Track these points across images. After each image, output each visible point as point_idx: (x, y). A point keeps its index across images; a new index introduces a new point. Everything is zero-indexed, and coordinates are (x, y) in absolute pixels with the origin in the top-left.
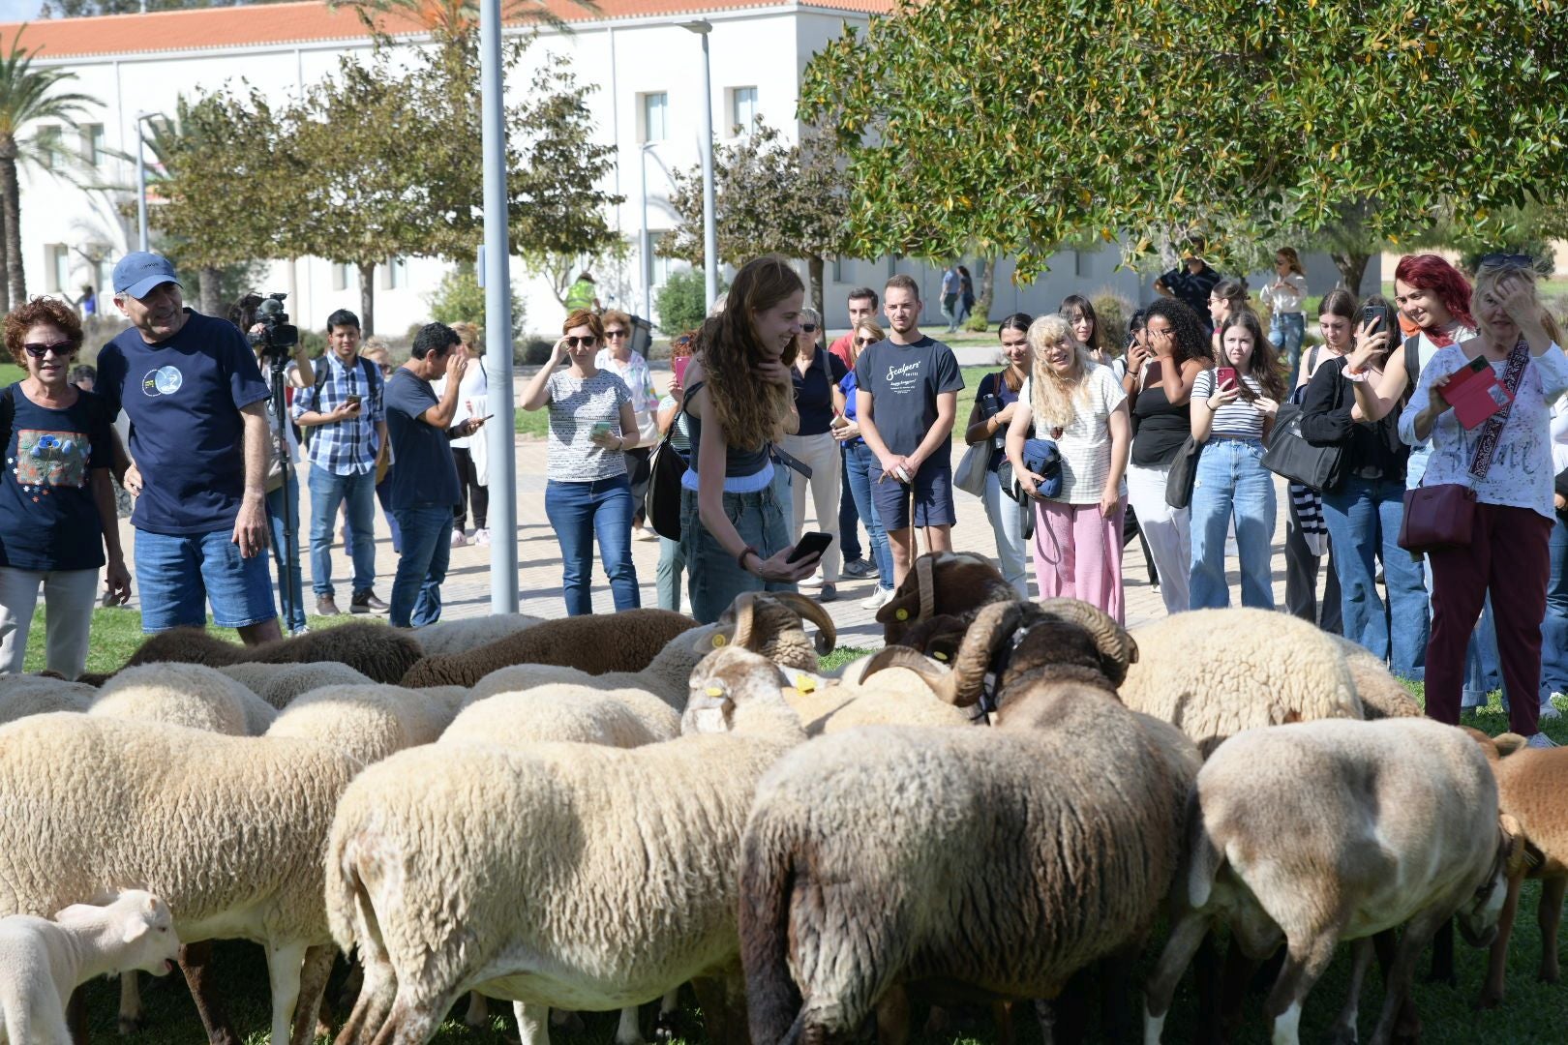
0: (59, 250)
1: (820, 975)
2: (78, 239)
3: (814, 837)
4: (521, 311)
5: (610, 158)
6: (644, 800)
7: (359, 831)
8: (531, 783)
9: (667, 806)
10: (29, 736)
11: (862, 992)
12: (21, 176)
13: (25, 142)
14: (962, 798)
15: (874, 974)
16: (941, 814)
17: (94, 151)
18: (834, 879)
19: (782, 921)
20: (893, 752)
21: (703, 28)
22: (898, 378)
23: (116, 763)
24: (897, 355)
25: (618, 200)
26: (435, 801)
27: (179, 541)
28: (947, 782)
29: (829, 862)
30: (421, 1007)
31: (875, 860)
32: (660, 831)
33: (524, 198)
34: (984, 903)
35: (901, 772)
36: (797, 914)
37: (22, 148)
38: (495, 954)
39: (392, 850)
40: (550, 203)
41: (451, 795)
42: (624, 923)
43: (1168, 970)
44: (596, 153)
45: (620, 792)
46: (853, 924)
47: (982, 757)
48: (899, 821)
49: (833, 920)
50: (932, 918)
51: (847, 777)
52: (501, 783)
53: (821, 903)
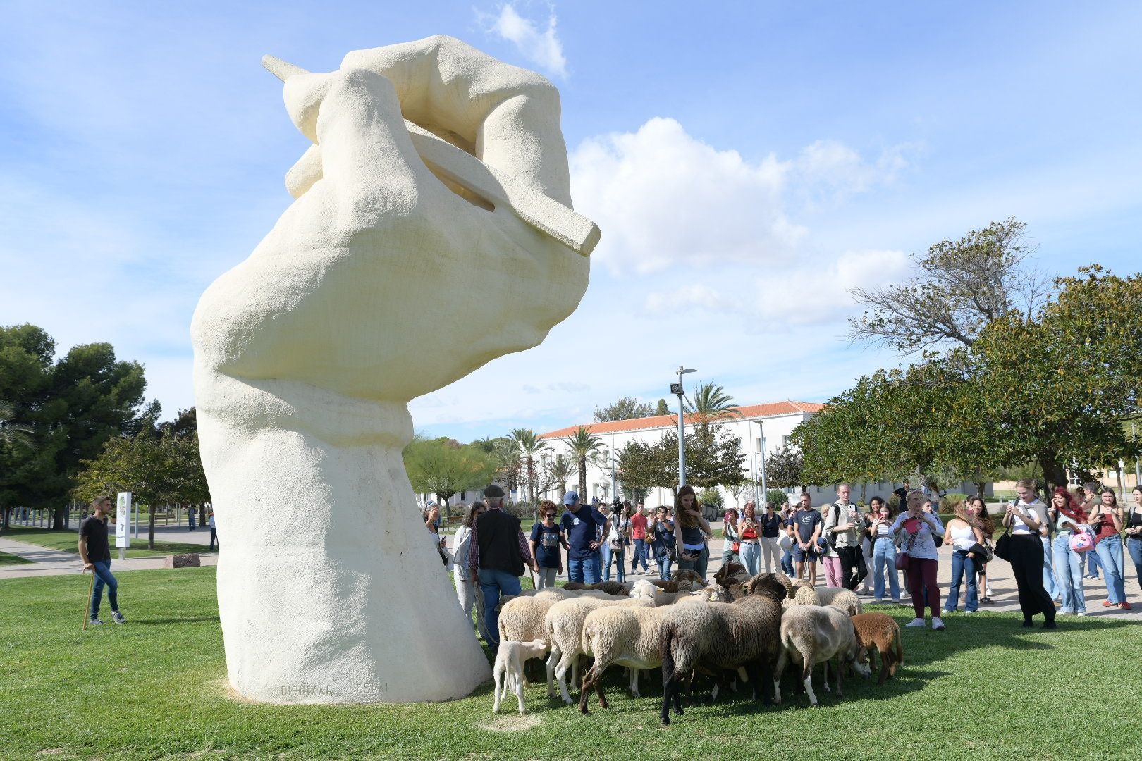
0: (597, 485)
1: (677, 659)
2: (602, 483)
3: (676, 626)
4: (723, 501)
5: (744, 458)
6: (653, 619)
7: (589, 625)
8: (628, 616)
9: (658, 620)
10: (518, 601)
11: (688, 663)
12: (586, 466)
13: (588, 456)
14: (710, 617)
15: (690, 660)
16: (706, 621)
17: (607, 459)
18: (681, 636)
19: (669, 646)
20: (695, 606)
21: (760, 422)
22: (805, 520)
23: (537, 607)
24: (805, 514)
25: (747, 470)
26: (607, 619)
27: (577, 562)
28: (707, 613)
29: (679, 632)
30: (600, 666)
31: (691, 631)
32: (656, 626)
33: (720, 469)
34: (715, 642)
35: (696, 611)
36: (672, 644)
37: (587, 458)
38: (618, 655)
39: (597, 630)
40: (726, 471)
41: (610, 618)
42: (647, 648)
43: (779, 669)
44: (740, 456)
45: (647, 617)
46: (685, 647)
47: (716, 608)
48: (696, 622)
49: (680, 646)
50: (704, 646)
51: (684, 612)
52: (621, 616)
53: (678, 642)
